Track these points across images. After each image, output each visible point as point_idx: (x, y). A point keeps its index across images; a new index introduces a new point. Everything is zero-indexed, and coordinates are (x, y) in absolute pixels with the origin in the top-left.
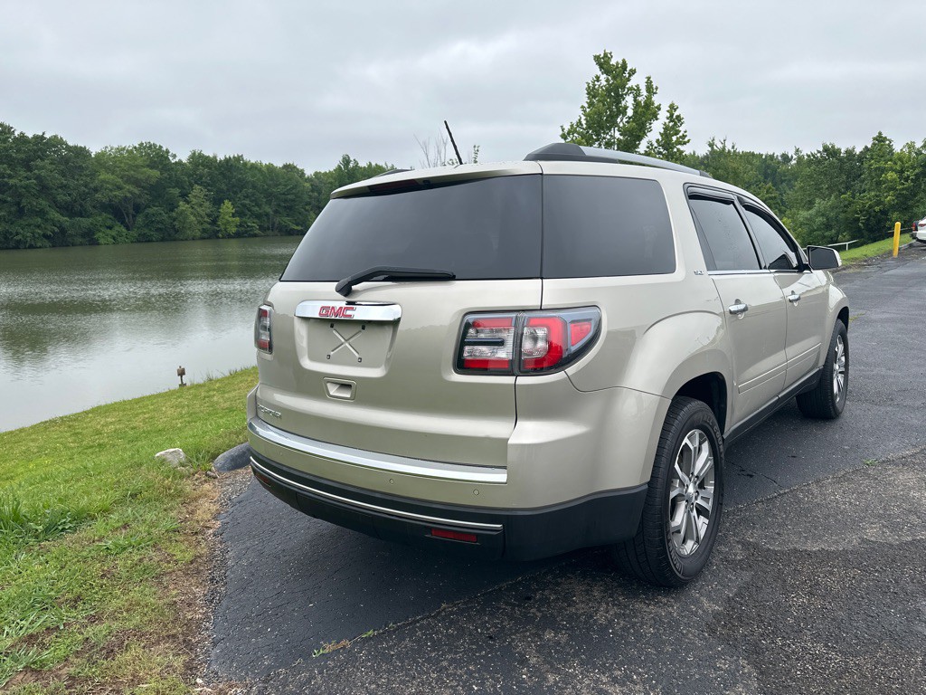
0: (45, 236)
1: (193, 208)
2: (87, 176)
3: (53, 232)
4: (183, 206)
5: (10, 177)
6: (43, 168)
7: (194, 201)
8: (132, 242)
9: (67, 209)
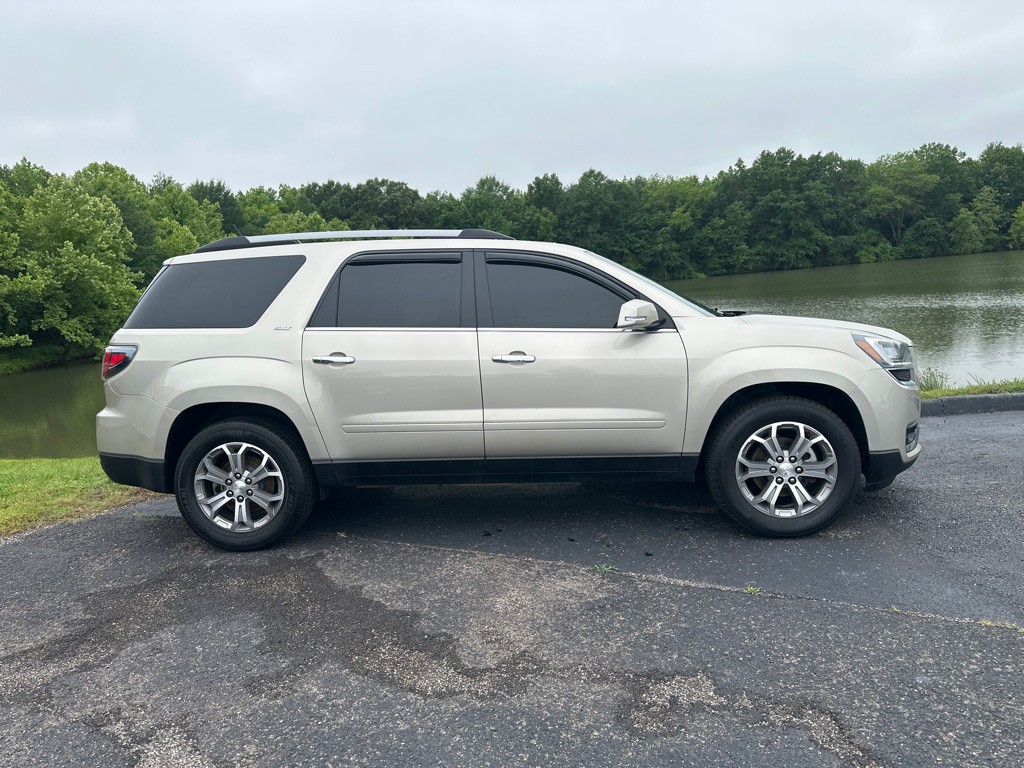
0: (807, 256)
1: (976, 215)
2: (856, 191)
3: (815, 252)
4: (964, 212)
5: (783, 200)
6: (814, 188)
7: (980, 205)
8: (896, 259)
9: (834, 228)
